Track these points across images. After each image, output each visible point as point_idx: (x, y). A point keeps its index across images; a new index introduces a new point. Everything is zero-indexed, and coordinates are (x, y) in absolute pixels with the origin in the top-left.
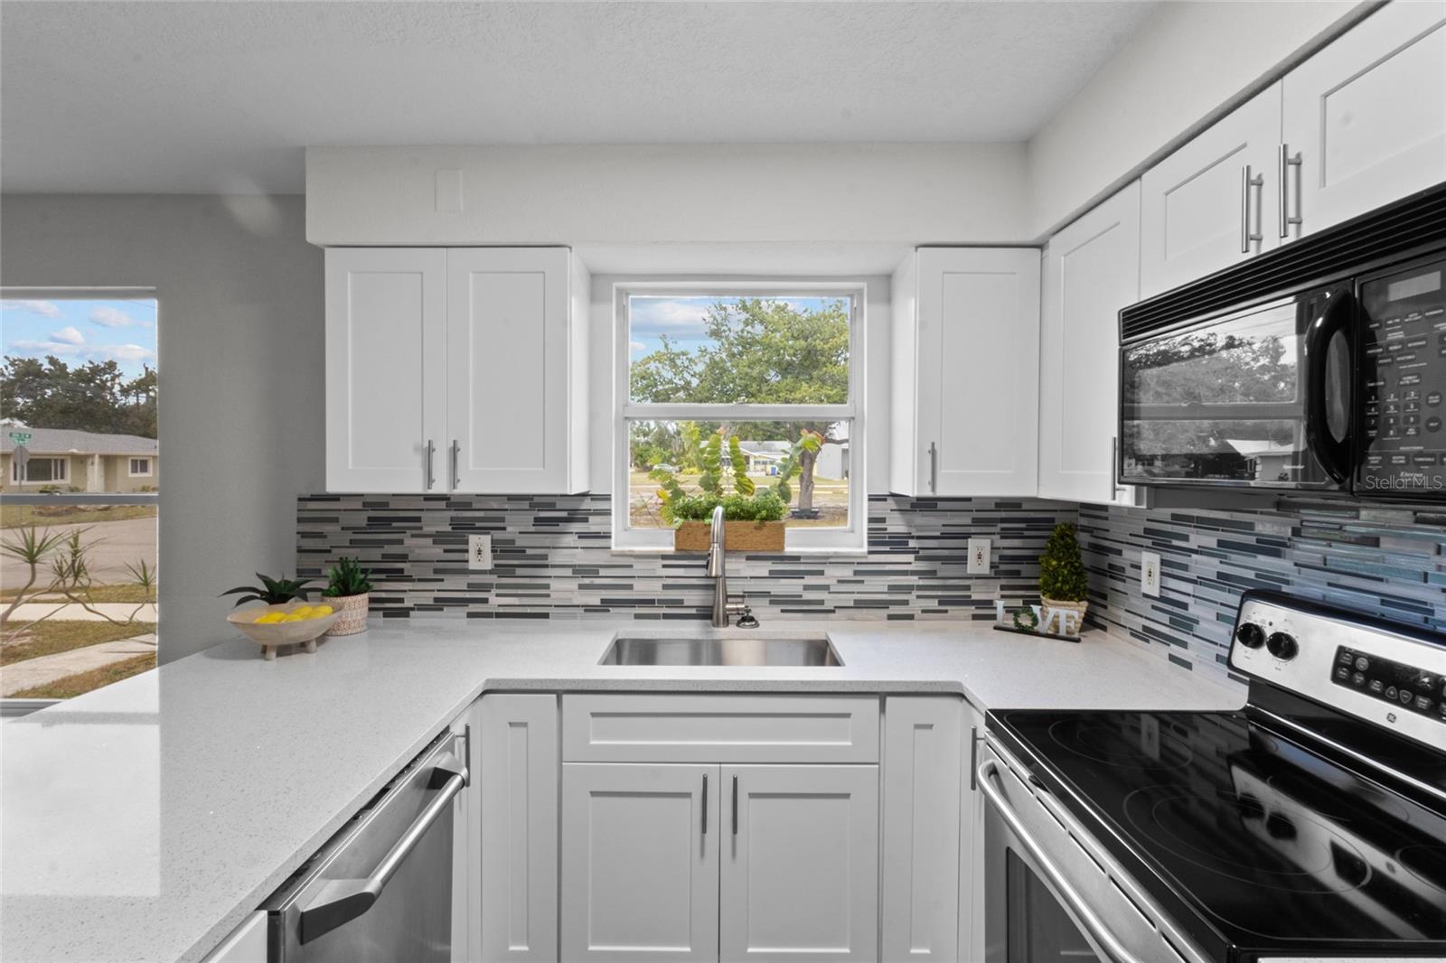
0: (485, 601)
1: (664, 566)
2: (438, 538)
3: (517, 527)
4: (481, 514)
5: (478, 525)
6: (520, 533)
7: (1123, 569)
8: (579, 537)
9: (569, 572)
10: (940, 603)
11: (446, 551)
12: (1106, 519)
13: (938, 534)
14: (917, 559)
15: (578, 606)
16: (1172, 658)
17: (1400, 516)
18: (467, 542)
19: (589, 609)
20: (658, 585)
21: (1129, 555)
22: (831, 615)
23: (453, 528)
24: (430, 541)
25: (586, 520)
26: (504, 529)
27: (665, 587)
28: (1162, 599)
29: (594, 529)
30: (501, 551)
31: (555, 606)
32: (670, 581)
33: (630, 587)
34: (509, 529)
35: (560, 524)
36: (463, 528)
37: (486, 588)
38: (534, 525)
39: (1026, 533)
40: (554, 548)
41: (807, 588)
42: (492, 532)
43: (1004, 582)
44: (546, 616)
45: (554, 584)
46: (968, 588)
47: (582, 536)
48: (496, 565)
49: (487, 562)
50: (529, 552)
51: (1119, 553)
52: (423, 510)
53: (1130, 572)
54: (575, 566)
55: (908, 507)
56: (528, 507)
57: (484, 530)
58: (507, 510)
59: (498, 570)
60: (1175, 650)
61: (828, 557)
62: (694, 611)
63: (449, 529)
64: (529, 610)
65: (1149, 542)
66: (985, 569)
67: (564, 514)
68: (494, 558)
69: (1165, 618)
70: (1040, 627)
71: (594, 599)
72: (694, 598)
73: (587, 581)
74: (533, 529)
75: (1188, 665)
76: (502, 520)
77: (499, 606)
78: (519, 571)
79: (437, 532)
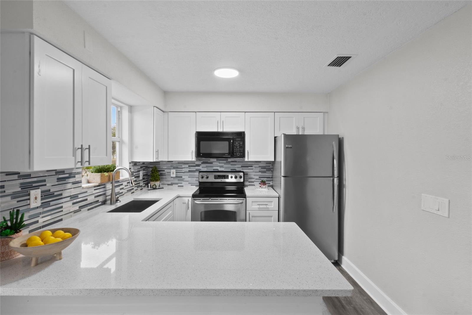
0: (37, 222)
1: (95, 190)
2: (14, 196)
3: (50, 184)
4: (35, 179)
5: (34, 185)
6: (52, 186)
7: (165, 174)
8: (73, 184)
9: (68, 199)
10: (137, 188)
11: (18, 202)
12: (159, 165)
13: (137, 171)
14: (135, 177)
15: (72, 212)
16: (178, 186)
17: (215, 160)
18: (29, 195)
19: (75, 212)
20: (93, 197)
21: (166, 171)
22: (124, 195)
23: (22, 189)
24: (9, 198)
25: (74, 177)
26: (45, 185)
27: (96, 197)
28: (176, 177)
29: (77, 180)
30: (44, 196)
31: (65, 215)
32: (96, 195)
33: (86, 200)
34: (48, 185)
35: (66, 179)
36: (26, 188)
37: (37, 215)
38: (57, 181)
39: (146, 169)
40: (65, 190)
41: (121, 189)
42: (40, 187)
43: (143, 181)
44: (61, 220)
45: (64, 205)
46: (139, 183)
47: (74, 183)
48: (42, 203)
49: (39, 203)
50: (56, 194)
51: (164, 171)
52: (5, 181)
53: (167, 174)
54: (71, 196)
55: (133, 165)
56: (54, 174)
57: (37, 187)
58: (46, 176)
59: (44, 205)
60: (179, 185)
61: (123, 180)
62: (100, 203)
63: (19, 189)
64: (56, 220)
65: (172, 168)
66: (142, 179)
67: (67, 175)
68: (42, 199)
69: (177, 180)
70: (157, 187)
71: (76, 207)
72: (101, 199)
73: (75, 201)
74: (57, 183)
75: (183, 186)
76: (45, 181)
77: (43, 222)
78: (52, 203)
79: (13, 192)
